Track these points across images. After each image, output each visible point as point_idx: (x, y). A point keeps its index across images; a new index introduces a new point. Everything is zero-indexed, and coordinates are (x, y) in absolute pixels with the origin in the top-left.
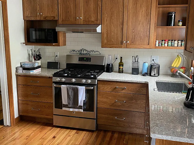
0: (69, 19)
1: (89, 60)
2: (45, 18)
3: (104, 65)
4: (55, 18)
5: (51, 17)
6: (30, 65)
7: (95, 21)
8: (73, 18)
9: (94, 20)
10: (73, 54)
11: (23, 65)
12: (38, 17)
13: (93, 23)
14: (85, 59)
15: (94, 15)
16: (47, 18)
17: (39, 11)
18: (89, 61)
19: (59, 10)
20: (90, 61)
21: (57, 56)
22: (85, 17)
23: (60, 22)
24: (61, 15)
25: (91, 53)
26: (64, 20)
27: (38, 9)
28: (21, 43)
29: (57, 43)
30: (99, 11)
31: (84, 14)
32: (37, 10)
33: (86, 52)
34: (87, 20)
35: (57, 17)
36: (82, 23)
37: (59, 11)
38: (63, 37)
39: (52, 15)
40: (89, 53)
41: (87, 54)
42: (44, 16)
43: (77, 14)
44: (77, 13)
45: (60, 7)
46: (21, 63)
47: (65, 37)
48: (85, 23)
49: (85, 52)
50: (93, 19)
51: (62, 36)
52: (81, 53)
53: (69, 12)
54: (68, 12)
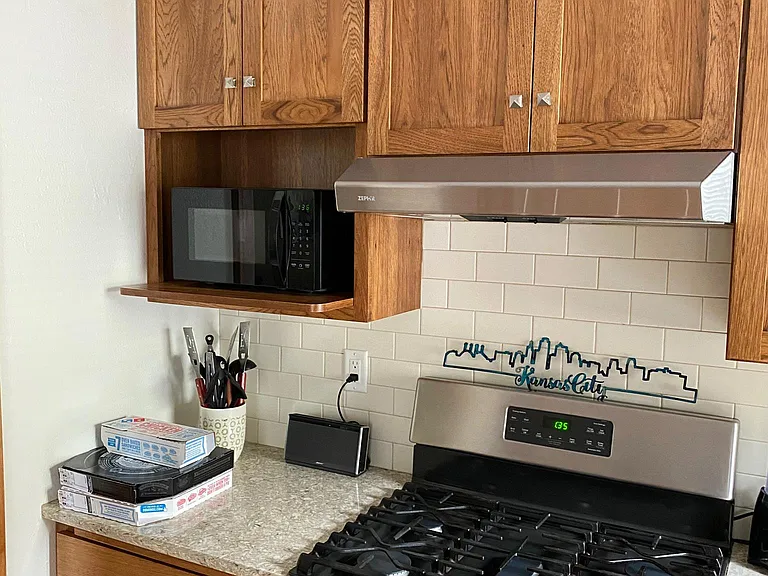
0: (443, 109)
1: (595, 438)
2: (274, 110)
3: (732, 502)
4: (338, 109)
5: (315, 100)
6: (150, 450)
7: (673, 124)
8: (480, 102)
9: (662, 114)
10: (469, 375)
11: (111, 442)
12: (226, 110)
13: (654, 141)
14: (562, 426)
15: (667, 67)
16: (287, 109)
17: (232, 62)
18: (594, 446)
19: (371, 44)
20: (606, 452)
21: (353, 378)
22: (580, 93)
23: (377, 136)
24: (382, 85)
25: (615, 379)
26: (410, 121)
27: (231, 49)
28: (110, 290)
29: (351, 295)
30: (714, 31)
31: (578, 66)
32: (221, 58)
33: (574, 369)
34: (599, 116)
35: (354, 104)
36: (553, 137)
37: (374, 51)
38: (400, 249)
39: (322, 91)
40: (600, 377)
41: (574, 384)
42: (267, 96)
43: (511, 73)
44: (511, 60)
45: (380, 24)
46: (98, 428)
47: (413, 247)
48: (581, 142)
49: (561, 369)
50: (653, 105)
51: (394, 240)
52: (526, 376)
53: (453, 55)
54: (443, 55)
